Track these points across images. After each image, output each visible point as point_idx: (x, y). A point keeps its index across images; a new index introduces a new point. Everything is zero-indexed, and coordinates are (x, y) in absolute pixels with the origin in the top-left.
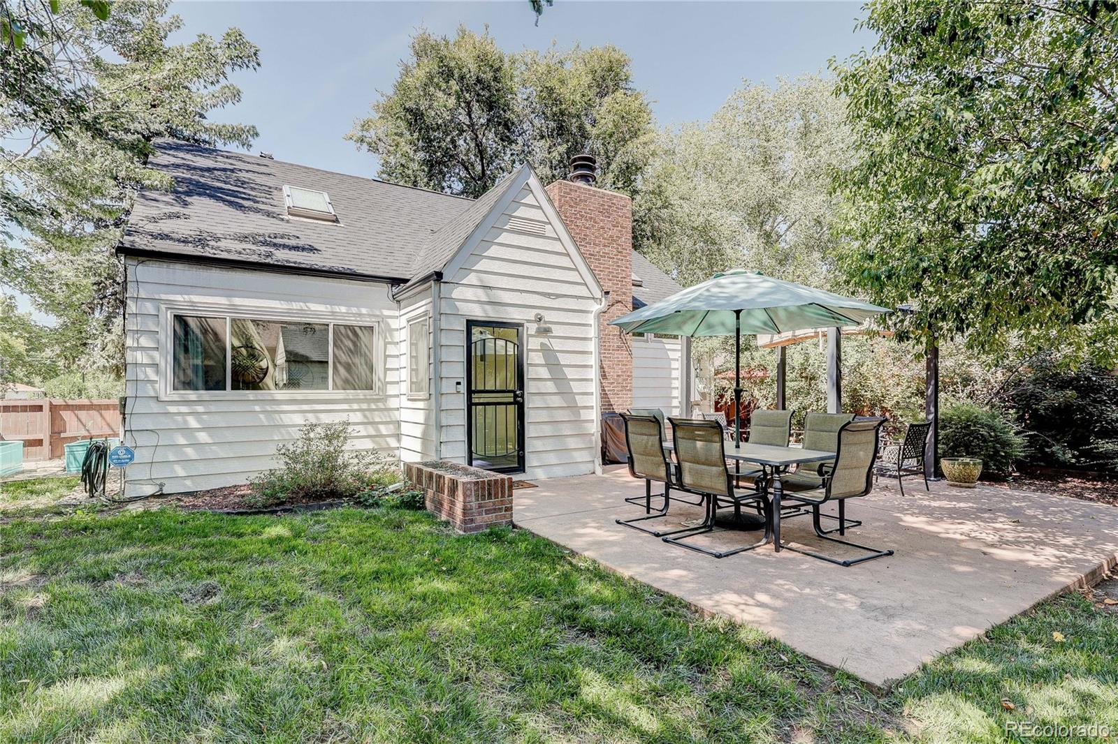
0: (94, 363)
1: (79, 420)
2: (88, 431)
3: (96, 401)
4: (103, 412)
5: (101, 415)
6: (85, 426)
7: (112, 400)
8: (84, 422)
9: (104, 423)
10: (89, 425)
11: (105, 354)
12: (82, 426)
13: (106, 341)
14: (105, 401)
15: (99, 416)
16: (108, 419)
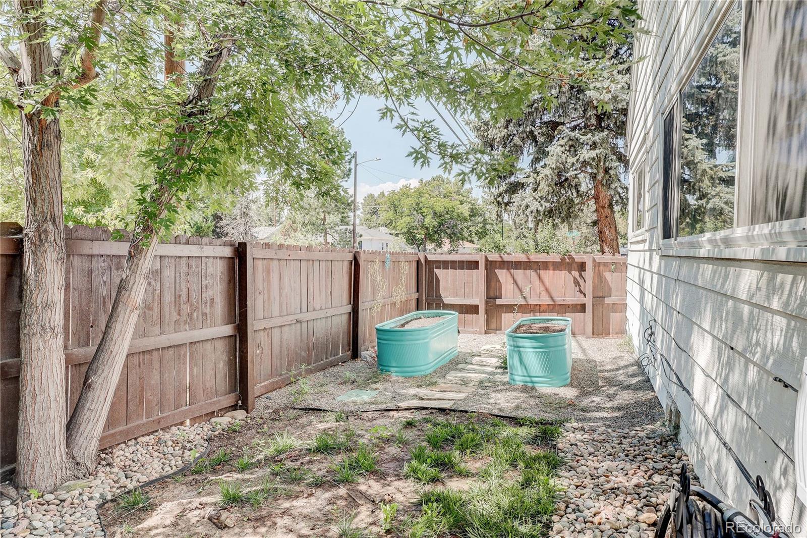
0: (527, 206)
1: (515, 282)
2: (525, 298)
3: (534, 257)
4: (541, 272)
5: (539, 275)
6: (521, 291)
7: (552, 255)
8: (520, 286)
9: (542, 288)
10: (527, 290)
11: (537, 195)
12: (517, 290)
13: (538, 179)
14: (542, 257)
15: (536, 278)
16: (546, 281)
